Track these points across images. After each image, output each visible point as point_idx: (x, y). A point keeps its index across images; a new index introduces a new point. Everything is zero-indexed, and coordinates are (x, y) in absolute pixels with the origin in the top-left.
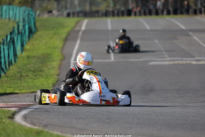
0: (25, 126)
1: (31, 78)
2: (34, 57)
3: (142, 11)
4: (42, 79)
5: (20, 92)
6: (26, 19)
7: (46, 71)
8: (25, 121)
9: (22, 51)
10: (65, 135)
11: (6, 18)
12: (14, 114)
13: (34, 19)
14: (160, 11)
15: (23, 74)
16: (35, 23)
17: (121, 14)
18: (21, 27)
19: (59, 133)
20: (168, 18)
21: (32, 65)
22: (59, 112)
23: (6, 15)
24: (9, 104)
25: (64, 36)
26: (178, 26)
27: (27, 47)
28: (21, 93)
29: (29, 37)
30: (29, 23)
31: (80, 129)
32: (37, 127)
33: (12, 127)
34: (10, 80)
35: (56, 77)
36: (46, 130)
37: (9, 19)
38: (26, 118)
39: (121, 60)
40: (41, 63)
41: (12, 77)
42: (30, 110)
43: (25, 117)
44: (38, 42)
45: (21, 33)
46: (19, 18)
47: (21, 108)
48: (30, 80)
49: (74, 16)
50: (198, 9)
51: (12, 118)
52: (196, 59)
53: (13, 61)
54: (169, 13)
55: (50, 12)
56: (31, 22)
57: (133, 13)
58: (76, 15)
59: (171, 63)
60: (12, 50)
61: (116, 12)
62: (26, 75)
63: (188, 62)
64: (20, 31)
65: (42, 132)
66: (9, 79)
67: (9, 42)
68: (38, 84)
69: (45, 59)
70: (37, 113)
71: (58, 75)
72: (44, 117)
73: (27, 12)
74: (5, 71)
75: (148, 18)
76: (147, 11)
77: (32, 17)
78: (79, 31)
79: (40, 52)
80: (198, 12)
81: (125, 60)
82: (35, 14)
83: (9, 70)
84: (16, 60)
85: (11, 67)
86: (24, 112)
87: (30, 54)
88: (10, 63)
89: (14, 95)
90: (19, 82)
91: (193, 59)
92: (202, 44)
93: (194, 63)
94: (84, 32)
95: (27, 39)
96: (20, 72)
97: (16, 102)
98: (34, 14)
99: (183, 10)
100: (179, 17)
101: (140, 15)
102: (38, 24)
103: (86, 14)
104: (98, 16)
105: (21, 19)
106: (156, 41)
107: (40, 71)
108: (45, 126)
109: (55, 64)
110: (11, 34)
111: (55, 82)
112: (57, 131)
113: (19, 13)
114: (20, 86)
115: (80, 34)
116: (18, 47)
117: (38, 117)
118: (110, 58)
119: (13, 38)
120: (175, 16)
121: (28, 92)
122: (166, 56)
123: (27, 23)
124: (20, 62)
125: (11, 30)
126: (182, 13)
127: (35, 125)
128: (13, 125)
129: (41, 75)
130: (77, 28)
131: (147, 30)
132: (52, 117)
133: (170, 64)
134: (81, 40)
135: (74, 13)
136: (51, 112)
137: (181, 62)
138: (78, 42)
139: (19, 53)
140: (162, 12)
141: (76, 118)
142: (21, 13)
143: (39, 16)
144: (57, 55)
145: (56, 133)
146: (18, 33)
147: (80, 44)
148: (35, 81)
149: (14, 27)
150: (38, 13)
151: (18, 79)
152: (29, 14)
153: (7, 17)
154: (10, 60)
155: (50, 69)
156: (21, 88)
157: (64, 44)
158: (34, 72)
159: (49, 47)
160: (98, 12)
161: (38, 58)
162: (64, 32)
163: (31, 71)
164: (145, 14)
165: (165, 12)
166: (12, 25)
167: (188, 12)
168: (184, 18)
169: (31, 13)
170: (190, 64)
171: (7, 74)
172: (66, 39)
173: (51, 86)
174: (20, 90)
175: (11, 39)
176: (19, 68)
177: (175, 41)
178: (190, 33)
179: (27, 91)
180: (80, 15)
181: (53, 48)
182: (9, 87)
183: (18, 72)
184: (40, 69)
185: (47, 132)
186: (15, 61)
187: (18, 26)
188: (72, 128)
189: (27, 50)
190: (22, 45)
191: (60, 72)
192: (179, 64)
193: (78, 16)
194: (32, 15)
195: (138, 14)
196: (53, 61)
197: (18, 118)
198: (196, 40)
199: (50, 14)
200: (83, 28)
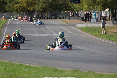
25: (1, 26)
31: (6, 58)
54: (38, 18)
63: (45, 36)
80: (48, 18)
93: (47, 36)
99: (43, 18)
106: (34, 28)
115: (7, 25)
122: (37, 33)
126: (43, 19)
130: (6, 23)
133: (38, 36)
134: (7, 28)
138: (6, 28)
141: (5, 55)
157: (1, 29)
167: (45, 18)
172: (2, 27)
177: (40, 28)
188: (4, 58)
192: (41, 36)
198: (47, 28)
200: (8, 23)
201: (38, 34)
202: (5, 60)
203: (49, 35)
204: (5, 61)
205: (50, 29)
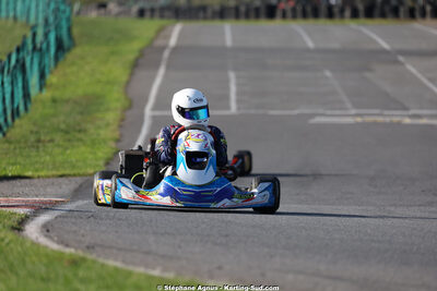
0: (46, 247)
1: (58, 146)
2: (67, 101)
3: (299, 8)
4: (83, 149)
5: (36, 174)
6: (51, 19)
7: (92, 131)
8: (46, 236)
9: (41, 89)
10: (130, 268)
11: (7, 17)
12: (23, 221)
13: (68, 19)
14: (336, 10)
15: (43, 138)
16: (69, 29)
17: (252, 13)
18: (40, 38)
19: (118, 264)
20: (353, 24)
21: (62, 118)
22: (120, 220)
23: (7, 11)
24: (14, 200)
25: (132, 57)
26: (375, 42)
27: (51, 79)
28: (39, 177)
29: (57, 59)
30: (58, 27)
31: (163, 256)
32: (73, 250)
33: (20, 249)
34: (15, 148)
35: (112, 144)
36: (90, 256)
37: (15, 18)
38: (48, 231)
39: (253, 112)
40: (82, 113)
41: (19, 142)
42: (57, 213)
43: (47, 229)
44: (74, 69)
45: (41, 50)
46: (37, 18)
47: (39, 209)
48: (57, 150)
49: (152, 16)
50: (417, 7)
51: (19, 230)
52: (411, 112)
53: (22, 108)
54: (355, 15)
55: (103, 6)
56: (61, 28)
57: (279, 13)
58: (157, 14)
59: (359, 119)
60: (20, 85)
61: (243, 9)
62: (48, 138)
63: (396, 119)
64: (38, 46)
65: (84, 260)
66: (12, 147)
67: (15, 67)
68: (73, 159)
69: (89, 105)
70: (73, 220)
71: (118, 141)
72: (88, 228)
73: (53, 6)
74: (5, 129)
75: (311, 23)
76: (309, 9)
77: (64, 16)
78: (163, 48)
79: (80, 92)
80: (417, 14)
81: (261, 112)
82: (72, 10)
83: (13, 127)
84: (29, 106)
85: (17, 121)
86: (44, 218)
87: (57, 94)
88: (16, 113)
89: (23, 181)
90: (34, 153)
91: (405, 113)
92: (425, 81)
93: (407, 121)
94: (175, 50)
95: (52, 62)
96: (37, 133)
97: (27, 195)
98: (68, 10)
99: (387, 9)
100: (377, 22)
101: (294, 17)
102: (75, 31)
103: (178, 13)
104: (205, 18)
105: (41, 21)
106: (328, 74)
107: (80, 131)
108: (88, 247)
109: (112, 117)
110: (18, 50)
111: (110, 155)
112: (116, 259)
113: (37, 6)
114: (37, 162)
115: (166, 54)
116: (34, 80)
117: (74, 228)
118: (228, 108)
119: (24, 59)
120: (370, 22)
121: (53, 176)
122: (349, 105)
123: (52, 28)
124: (36, 111)
125: (19, 43)
126: (383, 15)
127: (67, 246)
128: (22, 244)
129: (81, 140)
130: (159, 42)
131: (308, 50)
132: (104, 228)
133: (358, 123)
135: (152, 10)
136: (101, 219)
137: (380, 119)
138: (162, 71)
139: (34, 91)
140: (342, 11)
141: (155, 233)
142: (41, 8)
143: (78, 13)
144: (115, 99)
145: (111, 263)
146: (34, 48)
147: (166, 76)
148: (68, 152)
149: (25, 37)
150: (76, 7)
151: (33, 146)
152: (57, 10)
153: (11, 14)
154: (16, 105)
155: (99, 127)
156: (37, 166)
157: (132, 74)
158: (67, 132)
159: (99, 81)
160: (203, 8)
161: (75, 102)
162: (131, 50)
163: (58, 130)
164: (305, 15)
165: (348, 13)
166: (20, 32)
167: (395, 13)
168: (389, 25)
169: (62, 7)
170: (399, 124)
171: (8, 135)
172: (135, 65)
173: (101, 163)
174: (37, 170)
175: (17, 61)
176: (35, 124)
177: (368, 75)
178: (401, 58)
179: (50, 173)
180: (167, 13)
181: (108, 83)
182: (13, 164)
183: (32, 132)
184: (78, 128)
185: (94, 262)
186: (26, 109)
187: (34, 35)
188: (148, 253)
189: (51, 84)
190: (42, 76)
191: (121, 135)
192: (375, 123)
193: (162, 17)
194: (64, 12)
195: (289, 14)
196: (108, 110)
197: (32, 230)
198: (412, 74)
199: (102, 11)
200: (173, 42)
201: (356, 106)
202: (154, 268)
203: (419, 116)
204: (156, 273)
205: (430, 80)
